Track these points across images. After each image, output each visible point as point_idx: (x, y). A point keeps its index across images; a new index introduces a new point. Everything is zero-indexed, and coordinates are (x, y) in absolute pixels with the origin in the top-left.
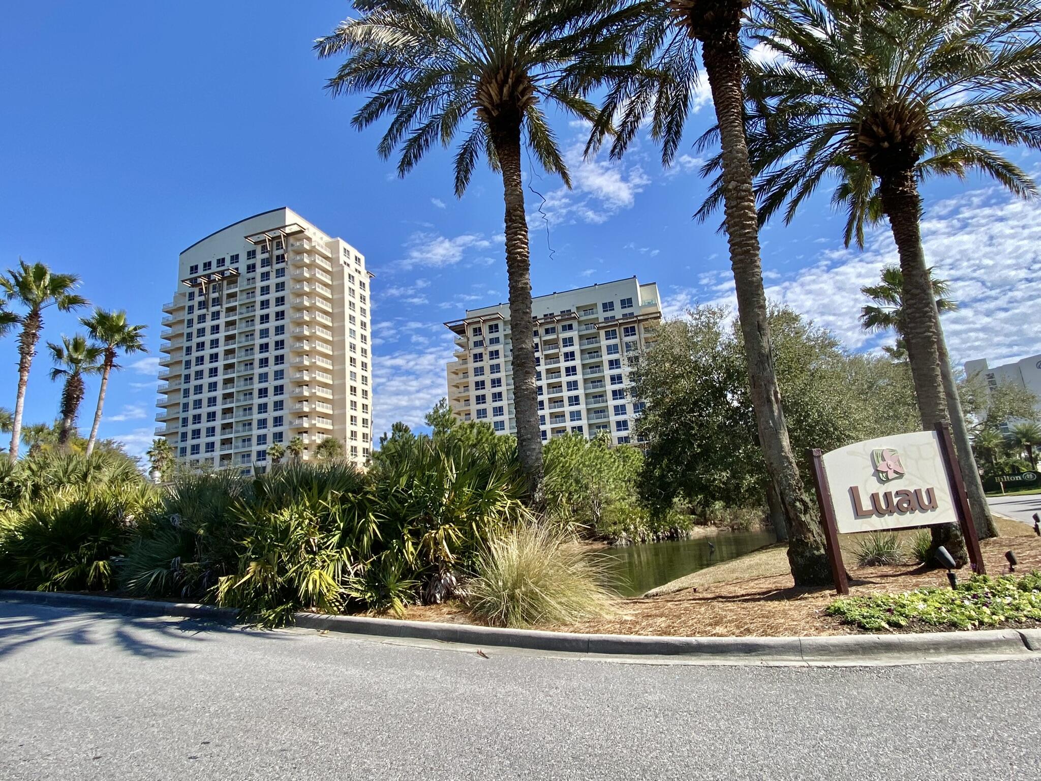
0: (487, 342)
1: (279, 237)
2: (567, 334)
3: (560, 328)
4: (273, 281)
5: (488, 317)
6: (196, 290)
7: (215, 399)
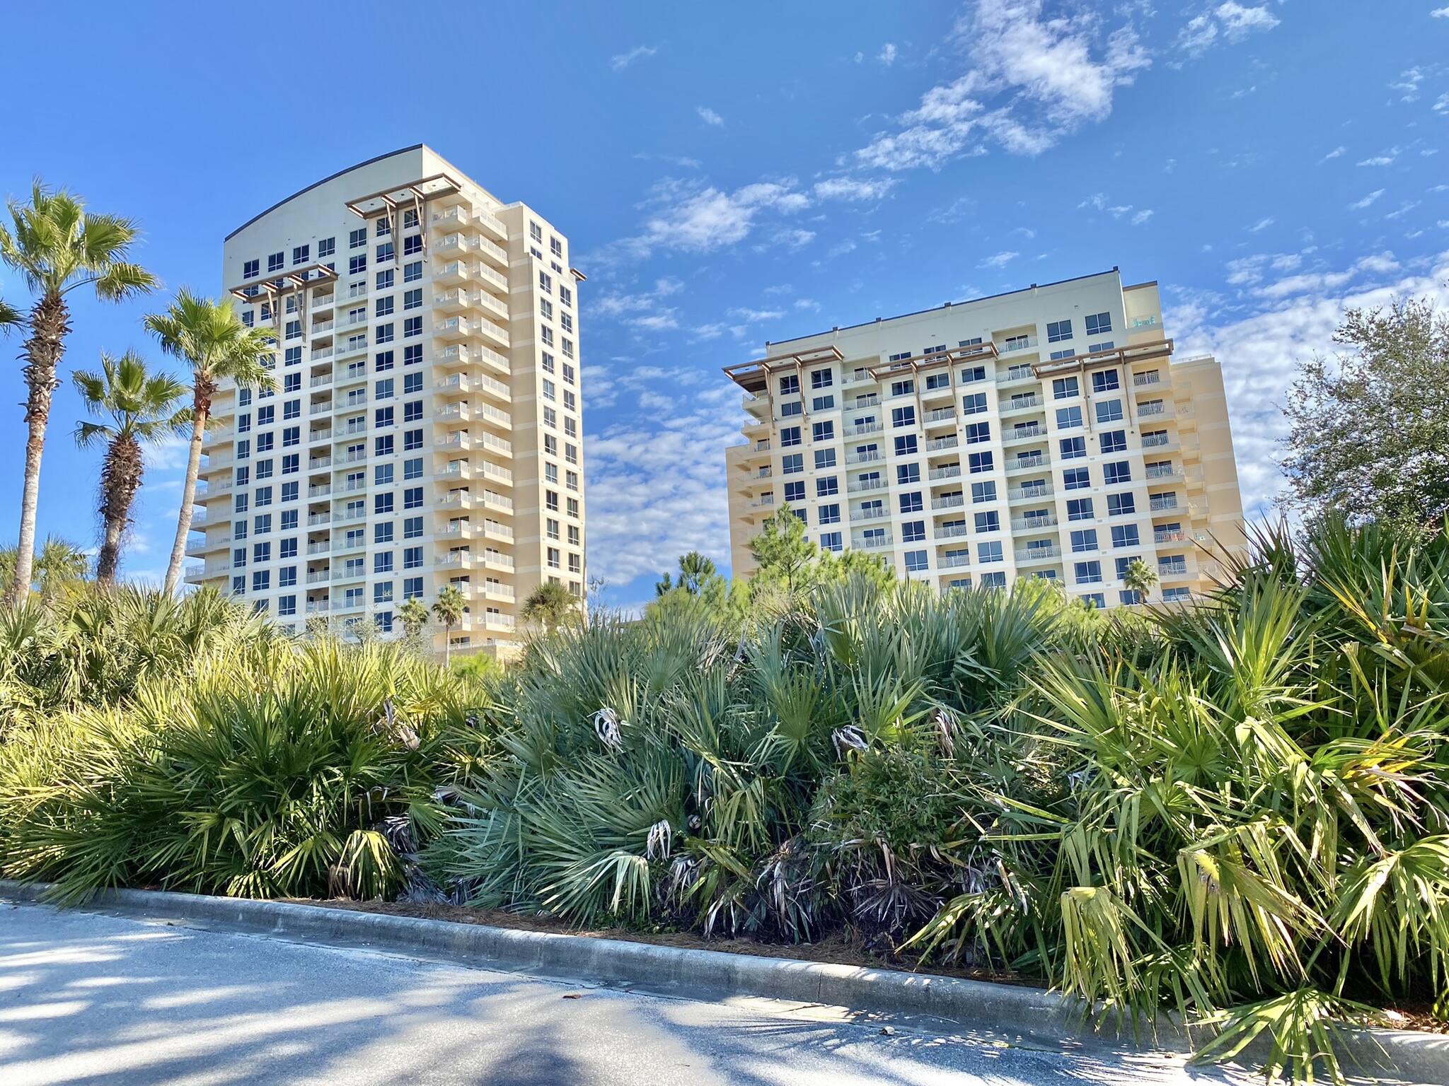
0: (809, 405)
1: (412, 201)
2: (974, 388)
3: (959, 376)
4: (399, 289)
5: (811, 356)
6: (257, 308)
7: (294, 514)
